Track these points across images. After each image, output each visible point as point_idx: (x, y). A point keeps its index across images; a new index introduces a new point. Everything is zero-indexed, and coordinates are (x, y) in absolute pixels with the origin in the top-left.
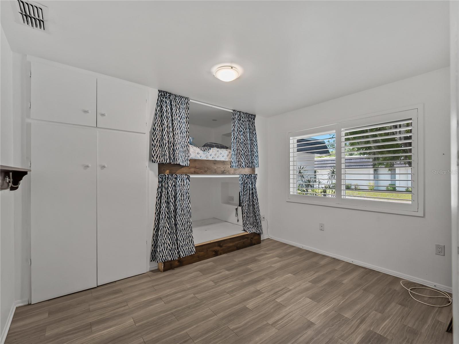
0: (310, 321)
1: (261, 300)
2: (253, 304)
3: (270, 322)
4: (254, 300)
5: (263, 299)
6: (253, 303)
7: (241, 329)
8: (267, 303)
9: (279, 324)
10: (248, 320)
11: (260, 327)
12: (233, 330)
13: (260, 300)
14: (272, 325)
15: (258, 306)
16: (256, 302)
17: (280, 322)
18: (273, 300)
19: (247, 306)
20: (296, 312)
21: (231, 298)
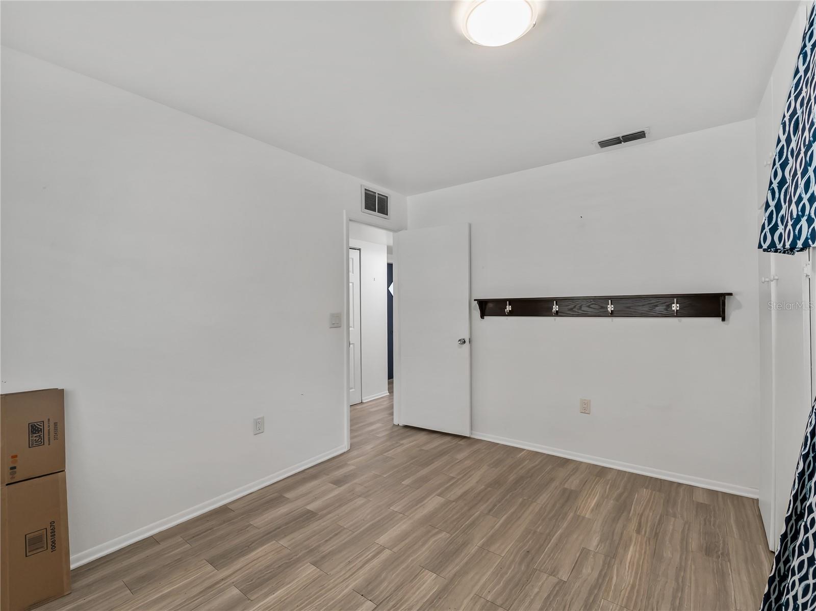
0: (316, 568)
1: (409, 598)
2: (424, 584)
3: (387, 553)
4: (424, 596)
5: (406, 601)
6: (424, 586)
7: (430, 534)
8: (395, 591)
9: (373, 552)
10: (424, 549)
11: (402, 542)
12: (440, 531)
13: (412, 599)
14: (384, 548)
15: (412, 581)
16: (419, 591)
17: (371, 555)
18: (381, 605)
19: (435, 575)
20: (334, 581)
21: (477, 588)
